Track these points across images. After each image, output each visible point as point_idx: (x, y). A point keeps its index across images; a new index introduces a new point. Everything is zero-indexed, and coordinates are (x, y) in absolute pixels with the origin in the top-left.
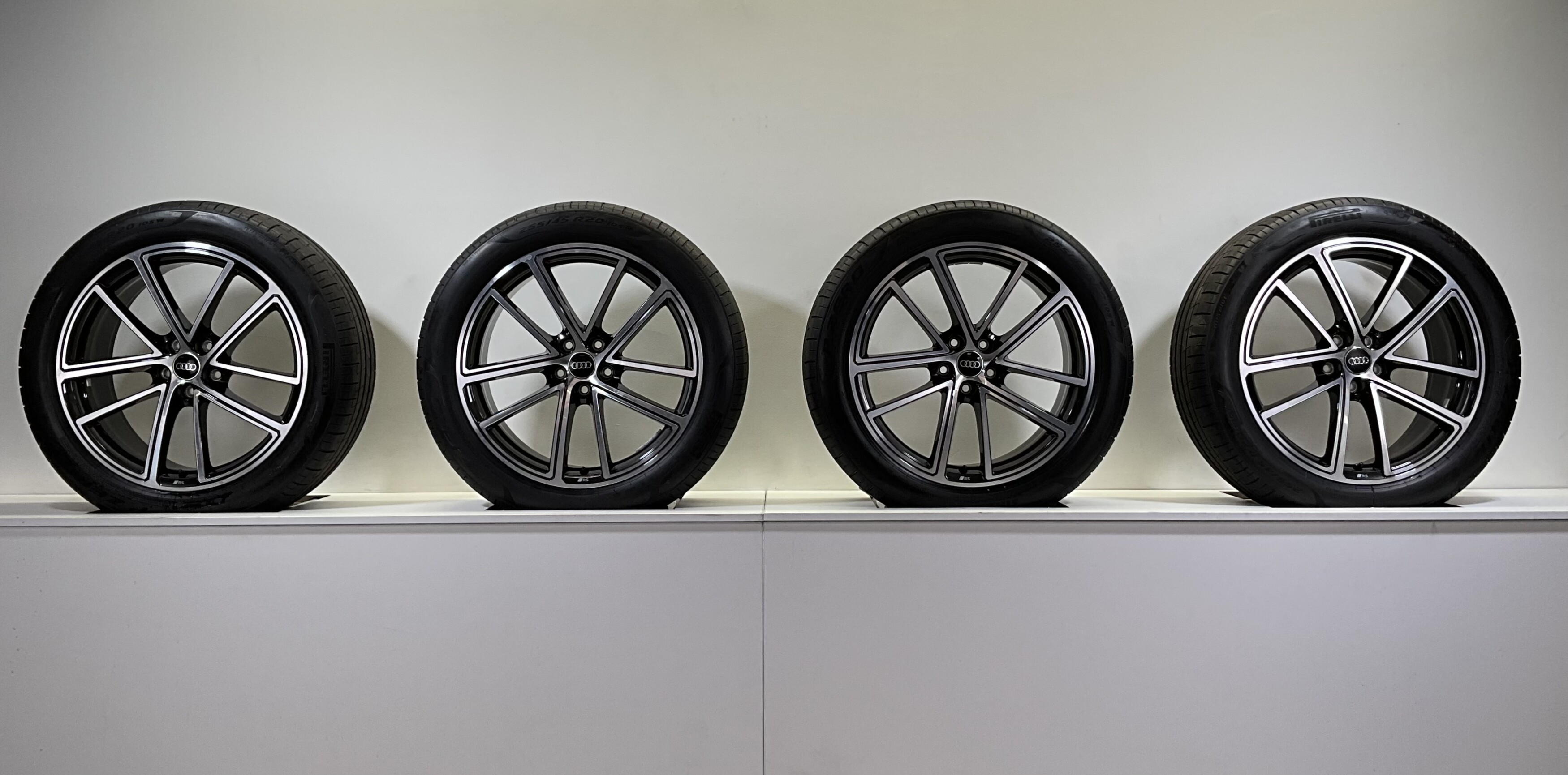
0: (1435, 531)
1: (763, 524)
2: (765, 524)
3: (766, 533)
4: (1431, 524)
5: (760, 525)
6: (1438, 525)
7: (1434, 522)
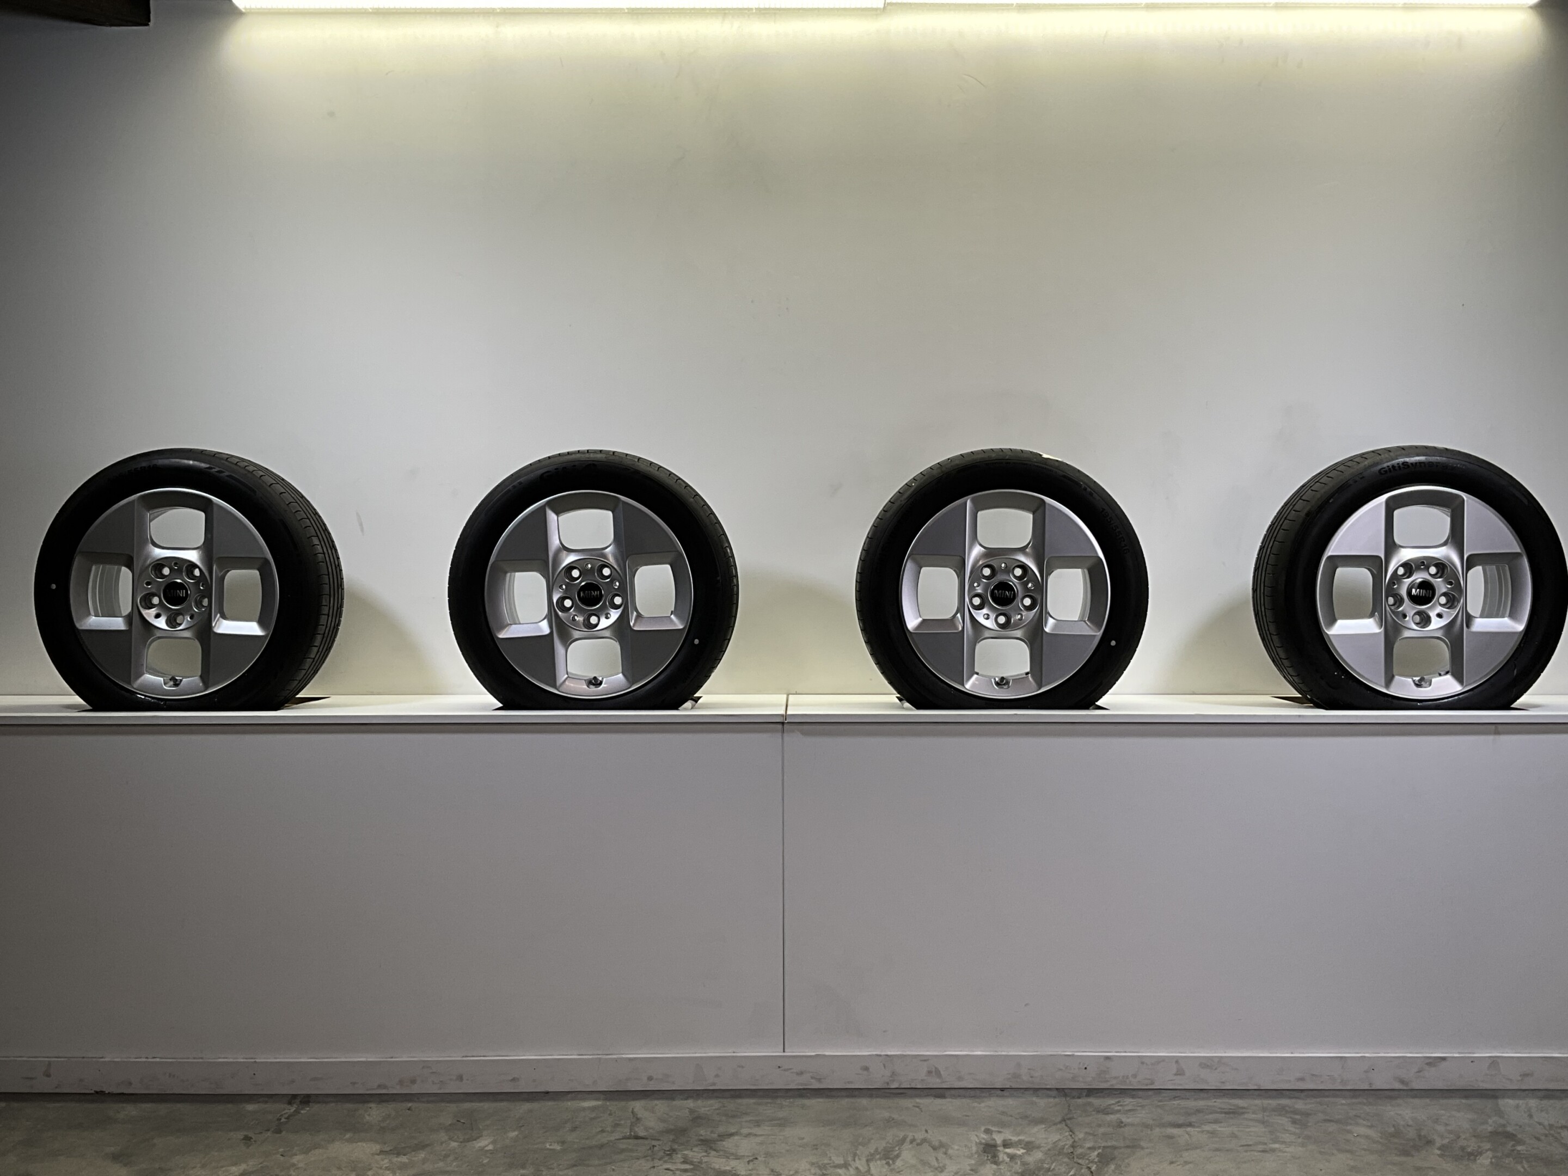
0: (1497, 733)
1: (783, 725)
2: (785, 726)
3: (785, 735)
4: (1493, 727)
5: (780, 726)
6: (1500, 727)
7: (1496, 725)
